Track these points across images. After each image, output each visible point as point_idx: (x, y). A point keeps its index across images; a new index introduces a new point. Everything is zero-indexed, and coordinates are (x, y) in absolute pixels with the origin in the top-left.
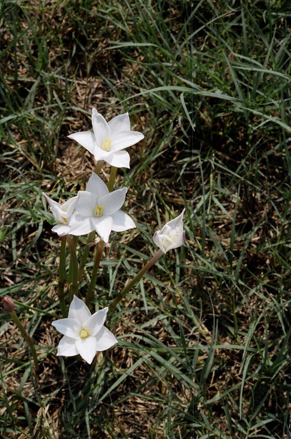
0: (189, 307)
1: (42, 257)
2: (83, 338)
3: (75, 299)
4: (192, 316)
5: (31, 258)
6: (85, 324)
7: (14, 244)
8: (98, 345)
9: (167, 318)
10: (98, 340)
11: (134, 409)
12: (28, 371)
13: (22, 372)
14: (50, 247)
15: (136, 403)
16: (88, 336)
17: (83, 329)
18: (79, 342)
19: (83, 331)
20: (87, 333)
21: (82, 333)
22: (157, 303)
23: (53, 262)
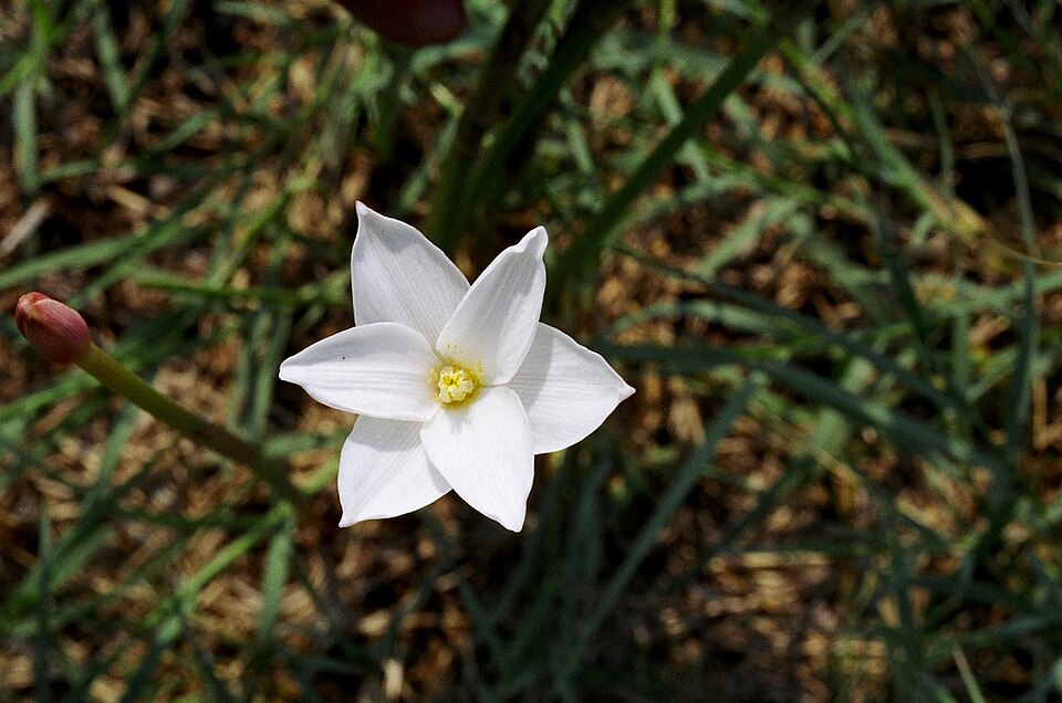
0: (881, 139)
1: (233, 73)
2: (456, 405)
3: (369, 221)
4: (902, 175)
5: (193, 92)
6: (449, 337)
7: (108, 49)
8: (534, 425)
9: (801, 210)
10: (528, 400)
11: (742, 595)
12: (281, 547)
13: (259, 550)
14: (255, 27)
15: (744, 573)
16: (477, 389)
17: (447, 362)
18: (439, 432)
19: (449, 374)
20: (472, 378)
21: (442, 386)
22: (742, 155)
23: (284, 85)
